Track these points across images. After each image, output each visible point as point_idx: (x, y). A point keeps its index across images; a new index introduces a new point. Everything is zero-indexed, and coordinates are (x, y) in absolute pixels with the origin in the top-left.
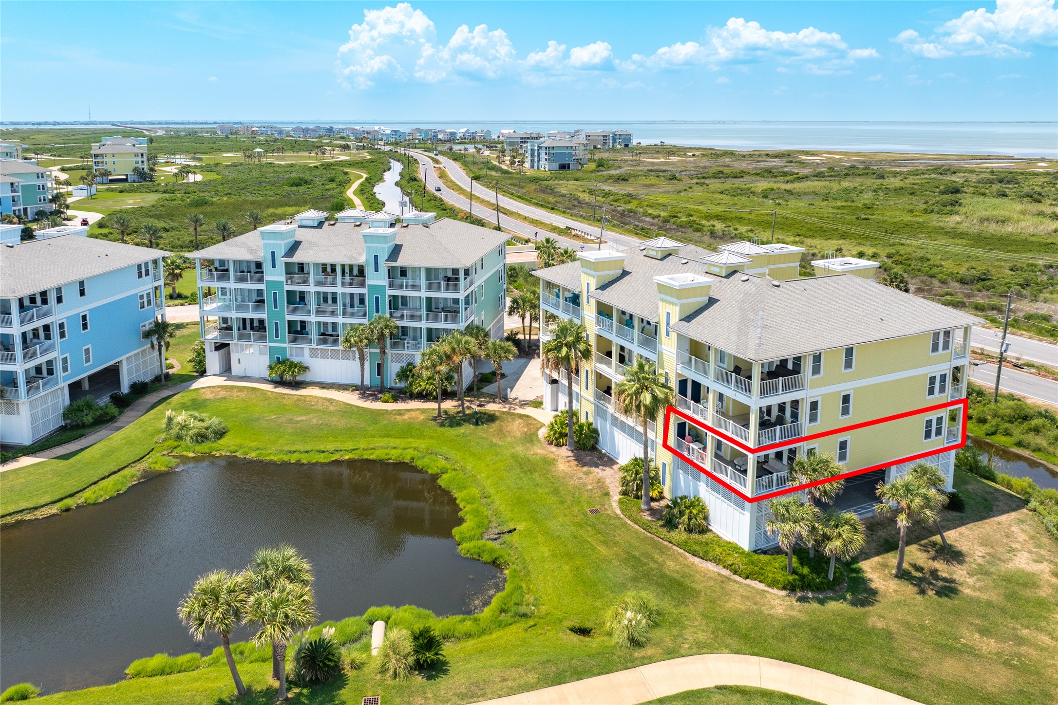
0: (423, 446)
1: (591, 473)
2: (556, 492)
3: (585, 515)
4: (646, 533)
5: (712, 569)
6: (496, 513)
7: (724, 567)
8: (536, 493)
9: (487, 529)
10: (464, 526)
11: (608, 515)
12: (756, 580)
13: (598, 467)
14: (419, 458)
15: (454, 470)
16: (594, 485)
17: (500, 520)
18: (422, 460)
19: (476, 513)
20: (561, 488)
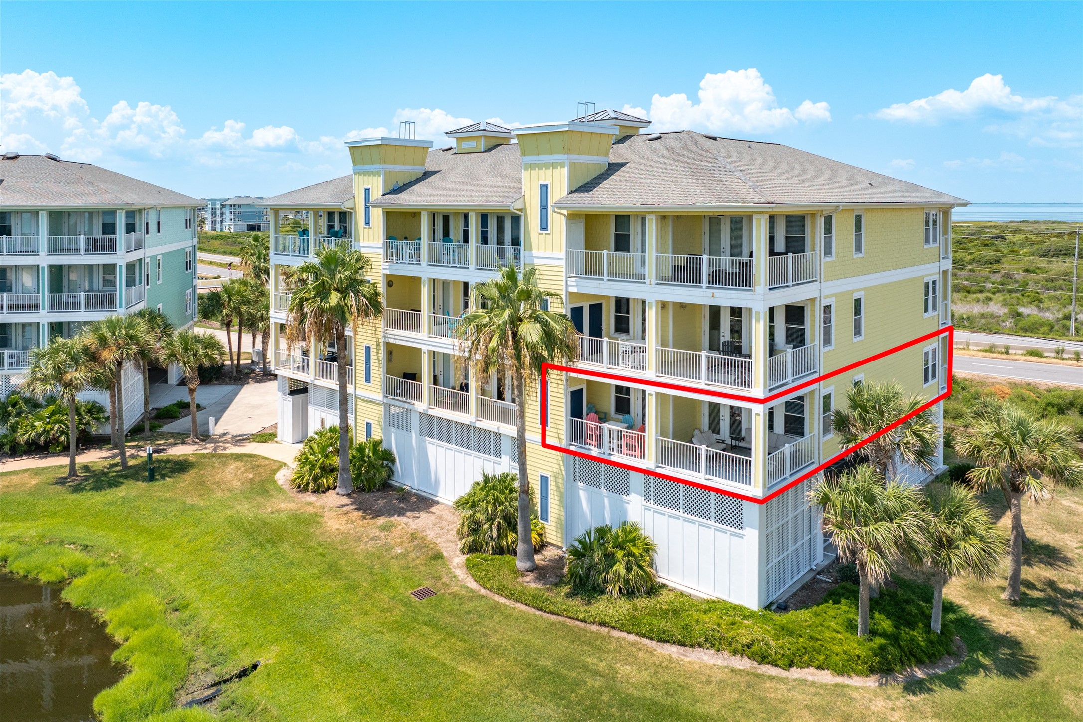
0: (33, 532)
1: (393, 525)
2: (333, 570)
3: (406, 603)
4: (546, 615)
5: (711, 662)
6: (205, 638)
7: (735, 652)
8: (291, 580)
9: (185, 679)
10: (126, 683)
11: (455, 595)
12: (809, 665)
13: (404, 515)
14: (19, 556)
15: (103, 565)
16: (406, 545)
17: (215, 652)
18: (26, 559)
19: (156, 645)
20: (343, 562)
